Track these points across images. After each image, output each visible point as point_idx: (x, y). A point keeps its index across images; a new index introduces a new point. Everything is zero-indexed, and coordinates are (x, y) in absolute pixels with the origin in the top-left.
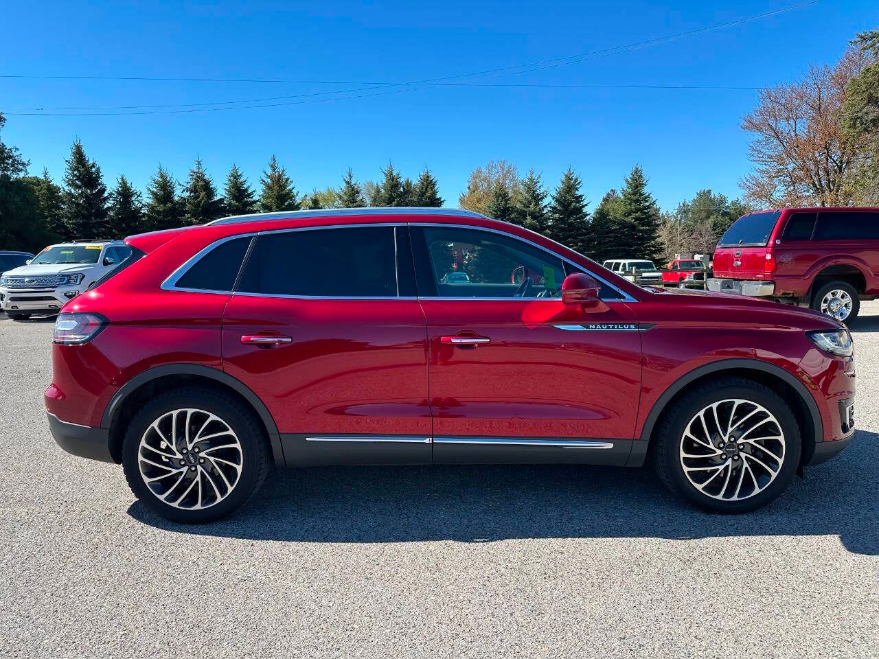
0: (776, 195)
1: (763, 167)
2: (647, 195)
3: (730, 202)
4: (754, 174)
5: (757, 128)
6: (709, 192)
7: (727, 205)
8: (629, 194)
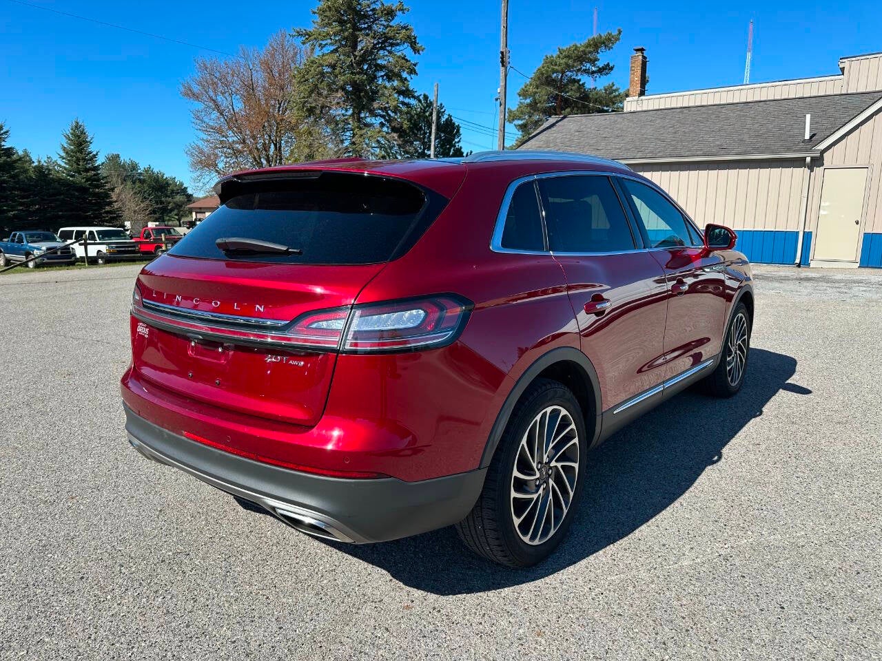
0: (221, 165)
1: (205, 137)
2: (95, 153)
3: (142, 169)
4: (200, 143)
5: (196, 97)
6: (118, 156)
7: (139, 171)
8: (72, 151)
